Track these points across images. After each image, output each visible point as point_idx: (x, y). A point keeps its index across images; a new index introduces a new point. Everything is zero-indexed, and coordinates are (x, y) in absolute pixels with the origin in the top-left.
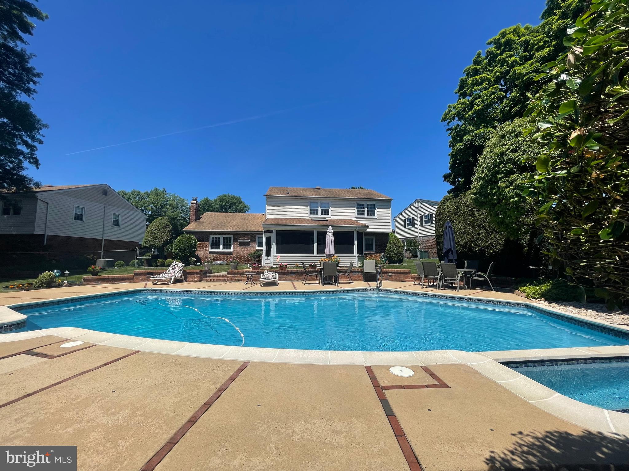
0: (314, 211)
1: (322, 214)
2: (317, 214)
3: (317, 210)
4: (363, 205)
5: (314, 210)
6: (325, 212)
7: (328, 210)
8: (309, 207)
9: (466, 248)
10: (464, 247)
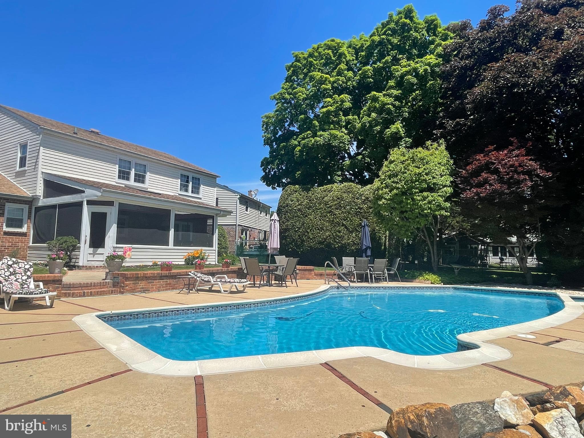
0: (124, 175)
1: (135, 181)
2: (128, 179)
3: (129, 174)
4: (188, 177)
5: (124, 172)
6: (140, 178)
7: (144, 177)
8: (117, 166)
9: (324, 244)
10: (320, 243)
